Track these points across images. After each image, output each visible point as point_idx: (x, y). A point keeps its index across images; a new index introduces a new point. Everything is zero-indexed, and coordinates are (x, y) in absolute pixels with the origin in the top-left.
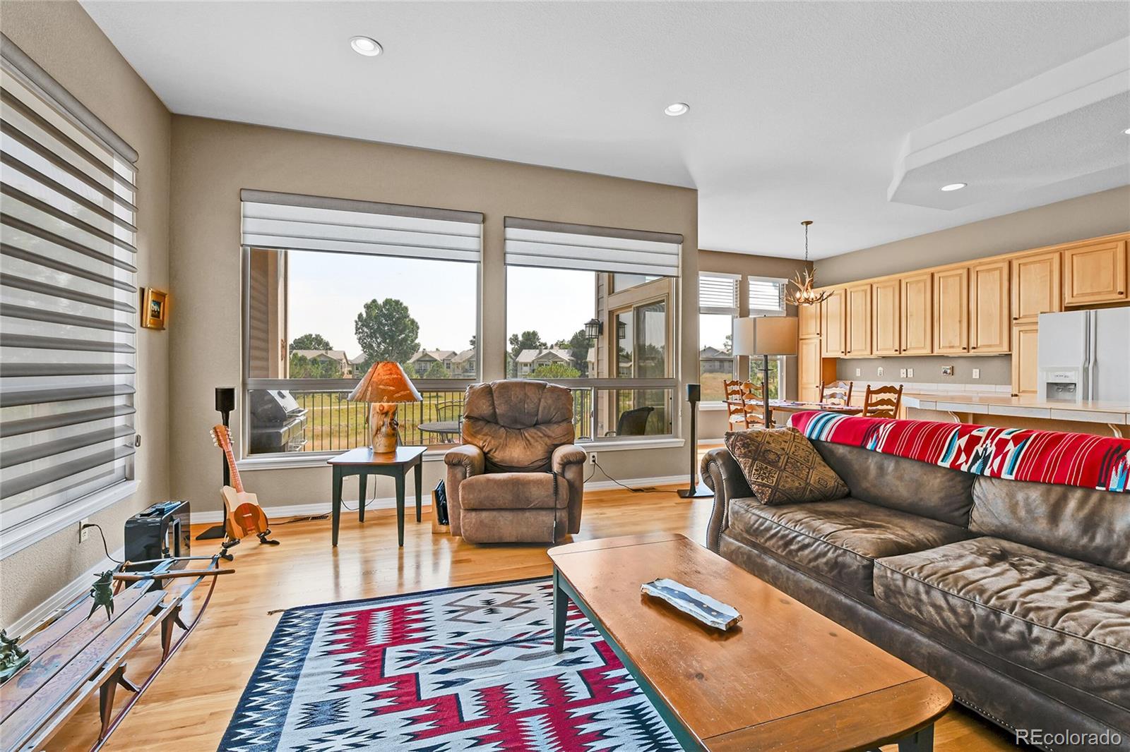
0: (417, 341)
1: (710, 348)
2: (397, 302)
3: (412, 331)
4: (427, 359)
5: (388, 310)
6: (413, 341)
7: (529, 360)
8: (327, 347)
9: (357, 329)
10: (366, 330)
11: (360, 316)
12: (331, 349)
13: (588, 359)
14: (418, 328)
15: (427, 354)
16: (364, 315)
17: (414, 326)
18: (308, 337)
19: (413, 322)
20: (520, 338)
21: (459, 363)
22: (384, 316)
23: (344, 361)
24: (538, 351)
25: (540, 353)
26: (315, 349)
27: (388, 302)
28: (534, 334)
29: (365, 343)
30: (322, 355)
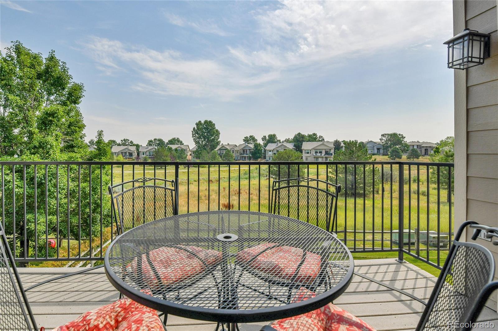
0: (219, 140)
1: (371, 141)
2: (210, 122)
3: (217, 135)
4: (224, 148)
5: (206, 125)
6: (217, 140)
7: (272, 148)
8: (181, 143)
9: (193, 135)
10: (196, 135)
11: (194, 129)
12: (183, 144)
13: (302, 148)
14: (220, 134)
15: (223, 146)
16: (196, 128)
17: (218, 133)
18: (174, 139)
19: (217, 131)
20: (267, 138)
21: (238, 150)
22: (205, 128)
23: (188, 149)
24: (276, 144)
25: (277, 145)
26: (177, 144)
27: (206, 122)
28: (274, 135)
29: (196, 141)
30: (179, 147)
